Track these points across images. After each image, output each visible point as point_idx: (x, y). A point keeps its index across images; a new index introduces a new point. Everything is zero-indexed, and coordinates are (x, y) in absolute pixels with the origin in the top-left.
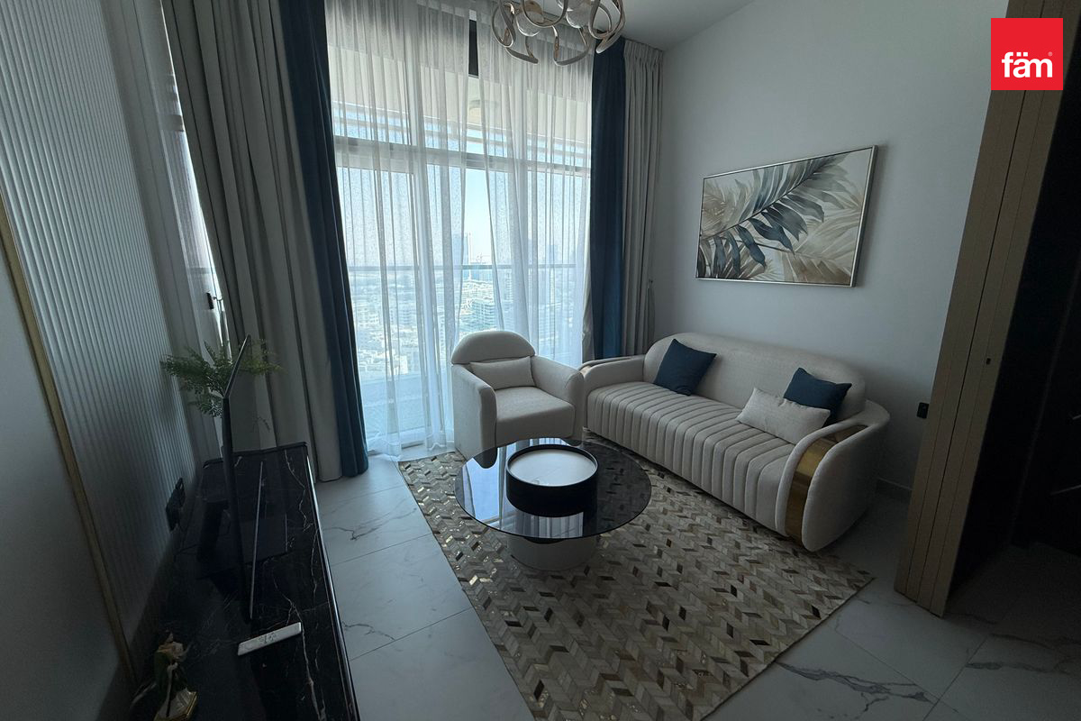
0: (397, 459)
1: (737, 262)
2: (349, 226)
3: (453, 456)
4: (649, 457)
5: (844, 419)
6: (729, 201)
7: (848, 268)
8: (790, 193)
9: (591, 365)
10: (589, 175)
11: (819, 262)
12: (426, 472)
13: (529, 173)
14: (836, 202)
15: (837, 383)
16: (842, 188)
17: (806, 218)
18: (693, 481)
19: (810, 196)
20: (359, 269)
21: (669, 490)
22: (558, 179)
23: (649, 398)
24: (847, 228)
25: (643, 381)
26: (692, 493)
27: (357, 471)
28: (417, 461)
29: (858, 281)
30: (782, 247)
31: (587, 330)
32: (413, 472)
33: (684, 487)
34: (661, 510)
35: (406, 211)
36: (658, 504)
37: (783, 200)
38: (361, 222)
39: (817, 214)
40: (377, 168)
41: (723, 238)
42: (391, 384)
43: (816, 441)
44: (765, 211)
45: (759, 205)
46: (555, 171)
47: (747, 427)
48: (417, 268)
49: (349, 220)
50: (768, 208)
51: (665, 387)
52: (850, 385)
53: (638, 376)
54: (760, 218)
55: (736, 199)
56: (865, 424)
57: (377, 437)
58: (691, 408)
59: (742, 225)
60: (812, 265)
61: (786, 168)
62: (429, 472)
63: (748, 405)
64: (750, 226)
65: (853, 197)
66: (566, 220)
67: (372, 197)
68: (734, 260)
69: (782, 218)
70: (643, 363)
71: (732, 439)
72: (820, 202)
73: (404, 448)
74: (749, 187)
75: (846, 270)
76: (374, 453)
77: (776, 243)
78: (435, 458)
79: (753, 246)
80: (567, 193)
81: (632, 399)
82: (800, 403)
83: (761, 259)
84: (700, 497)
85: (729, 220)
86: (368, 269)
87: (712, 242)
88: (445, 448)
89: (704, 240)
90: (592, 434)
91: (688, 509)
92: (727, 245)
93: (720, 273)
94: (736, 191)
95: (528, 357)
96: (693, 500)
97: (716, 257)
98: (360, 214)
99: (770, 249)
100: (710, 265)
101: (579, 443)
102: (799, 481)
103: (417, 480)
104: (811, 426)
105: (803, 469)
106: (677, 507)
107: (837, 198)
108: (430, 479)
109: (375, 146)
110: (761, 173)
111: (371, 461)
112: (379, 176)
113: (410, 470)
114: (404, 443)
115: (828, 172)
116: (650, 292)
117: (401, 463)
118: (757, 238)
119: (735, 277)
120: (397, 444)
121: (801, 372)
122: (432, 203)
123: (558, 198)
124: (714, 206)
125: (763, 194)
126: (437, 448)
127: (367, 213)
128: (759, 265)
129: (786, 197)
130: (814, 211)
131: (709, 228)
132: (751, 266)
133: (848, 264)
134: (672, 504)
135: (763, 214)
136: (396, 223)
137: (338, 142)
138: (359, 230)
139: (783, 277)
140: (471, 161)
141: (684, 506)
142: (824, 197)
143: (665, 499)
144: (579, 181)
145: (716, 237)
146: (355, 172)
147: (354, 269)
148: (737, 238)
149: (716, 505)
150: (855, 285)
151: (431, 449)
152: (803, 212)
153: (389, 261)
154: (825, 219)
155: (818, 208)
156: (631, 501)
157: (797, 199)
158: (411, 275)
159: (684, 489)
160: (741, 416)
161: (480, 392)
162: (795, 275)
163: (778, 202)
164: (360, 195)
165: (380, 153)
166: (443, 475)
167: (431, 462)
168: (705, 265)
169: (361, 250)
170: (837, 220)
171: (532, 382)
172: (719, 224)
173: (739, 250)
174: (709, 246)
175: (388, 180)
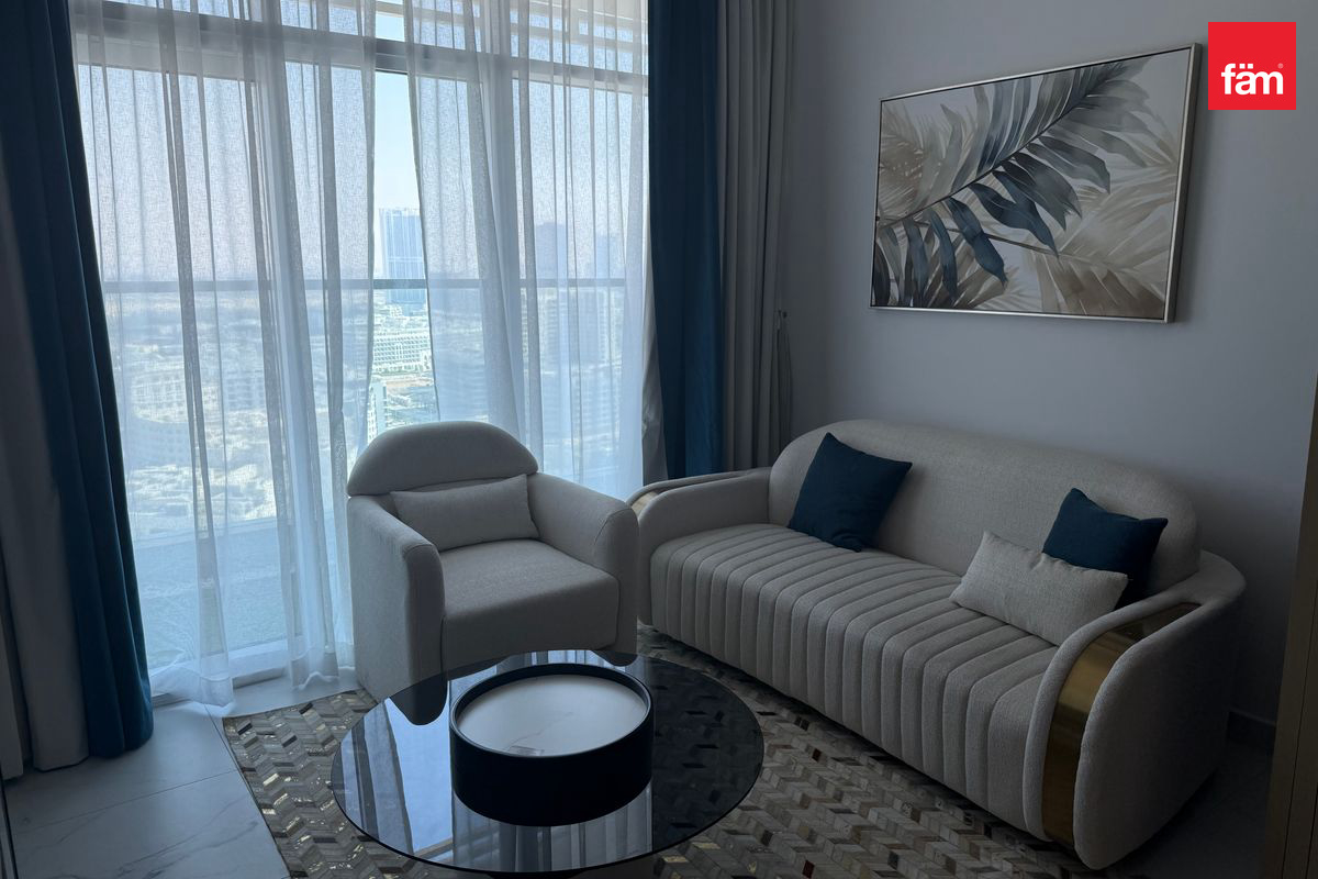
0: (223, 711)
1: (950, 273)
2: (106, 193)
3: (351, 701)
4: (776, 683)
5: (1155, 594)
6: (931, 148)
7: (1158, 285)
8: (1045, 134)
9: (658, 490)
10: (646, 90)
11: (1105, 274)
12: (285, 740)
13: (516, 83)
14: (1129, 153)
15: (1141, 517)
16: (1140, 126)
17: (1078, 184)
18: (865, 733)
19: (1083, 140)
20: (131, 288)
21: (817, 755)
22: (580, 96)
23: (777, 556)
24: (1154, 204)
25: (768, 523)
26: (864, 759)
28: (268, 714)
29: (1179, 310)
30: (1034, 241)
31: (652, 417)
32: (255, 740)
33: (848, 748)
34: (798, 797)
35: (239, 161)
36: (792, 786)
37: (1032, 147)
38: (133, 184)
39: (1095, 174)
40: (171, 68)
41: (921, 224)
42: (207, 547)
43: (1096, 639)
44: (1001, 169)
45: (989, 156)
46: (574, 81)
47: (972, 614)
48: (264, 286)
49: (105, 181)
50: (1005, 163)
51: (810, 534)
52: (1164, 523)
53: (755, 511)
54: (991, 182)
55: (943, 144)
56: (1196, 598)
57: (174, 666)
58: (860, 576)
59: (957, 197)
60: (1090, 276)
61: (1036, 84)
62: (294, 739)
63: (971, 569)
64: (972, 200)
65: (1161, 145)
66: (600, 185)
68: (945, 268)
69: (1033, 183)
70: (765, 486)
71: (939, 640)
72: (1100, 153)
73: (241, 685)
74: (967, 119)
75: (1155, 288)
76: (170, 700)
77: (1024, 235)
78: (309, 706)
79: (979, 240)
80: (599, 128)
81: (737, 560)
82: (1072, 561)
83: (995, 266)
84: (879, 768)
85: (934, 186)
86: (153, 287)
87: (900, 231)
88: (335, 682)
89: (884, 228)
90: (662, 639)
91: (852, 794)
92: (929, 237)
93: (918, 295)
94: (944, 127)
95: (522, 477)
96: (866, 776)
97: (909, 264)
99: (1012, 245)
100: (897, 280)
101: (627, 659)
102: (1063, 722)
103: (263, 758)
104: (1091, 609)
105: (1072, 696)
106: (830, 791)
107: (1131, 144)
108: (292, 754)
109: (165, 22)
110: (990, 92)
111: (160, 720)
112: (175, 88)
113: (249, 735)
114: (239, 674)
115: (1114, 92)
116: (780, 336)
117: (227, 721)
118: (987, 224)
119: (946, 304)
120: (222, 678)
121: (1076, 497)
122: (297, 146)
123: (581, 138)
124: (903, 159)
125: (995, 136)
126: (316, 682)
127: (147, 167)
128: (993, 280)
129: (1037, 141)
130: (1088, 169)
131: (893, 202)
132: (977, 281)
133: (1158, 276)
134: (822, 784)
135: (997, 175)
136: (216, 188)
138: (128, 201)
139: (1039, 303)
140: (383, 55)
141: (845, 789)
142: (1109, 143)
143: (807, 775)
144: (626, 102)
145: (907, 221)
146: (119, 76)
147: (118, 287)
148: (950, 223)
149: (912, 784)
150: (1173, 318)
151: (302, 686)
152: (1071, 171)
153: (200, 269)
154: (1112, 186)
155: (1098, 164)
156: (734, 782)
157: (1058, 145)
158: (252, 302)
159: (848, 752)
160: (958, 592)
161: (404, 557)
162: (1061, 299)
163: (1025, 151)
164: (132, 126)
165: (177, 36)
166: (324, 744)
167: (299, 716)
168: (889, 281)
169: (136, 246)
170: (1135, 188)
171: (532, 530)
172: (914, 195)
173: (954, 247)
174: (895, 240)
175: (195, 91)
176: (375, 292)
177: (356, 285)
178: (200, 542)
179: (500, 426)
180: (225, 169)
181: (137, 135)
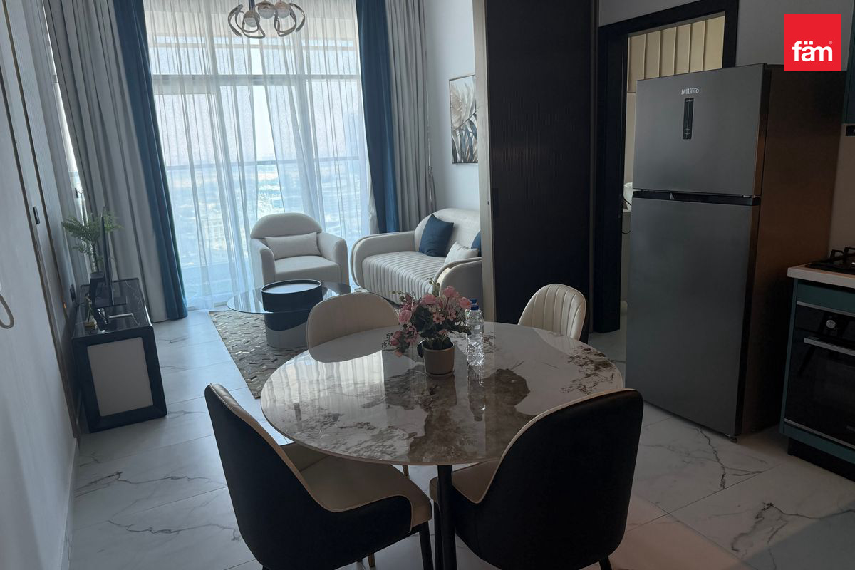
1: (471, 149)
6: (463, 100)
13: (307, 83)
20: (175, 168)
22: (334, 85)
25: (413, 251)
27: (178, 316)
28: (224, 311)
31: (373, 211)
32: (219, 317)
38: (174, 133)
40: (183, 93)
41: (463, 130)
42: (205, 269)
46: (331, 80)
48: (218, 166)
51: (422, 253)
53: (408, 246)
55: (466, 98)
59: (471, 119)
64: (474, 120)
67: (181, 115)
68: (470, 147)
70: (413, 236)
73: (217, 306)
74: (471, 89)
85: (465, 115)
86: (182, 168)
87: (458, 132)
89: (454, 132)
92: (465, 135)
93: (464, 159)
94: (466, 92)
95: (315, 233)
97: (461, 146)
98: (173, 128)
100: (458, 153)
103: (221, 320)
109: (181, 79)
112: (185, 99)
113: (217, 316)
114: (216, 302)
116: (431, 177)
117: (211, 312)
119: (471, 161)
124: (456, 104)
127: (178, 127)
131: (455, 121)
136: (200, 132)
137: (155, 79)
138: (172, 139)
140: (255, 80)
144: (354, 85)
145: (459, 128)
146: (168, 97)
147: (170, 168)
148: (470, 130)
153: (196, 161)
158: (214, 170)
161: (261, 252)
164: (172, 114)
165: (184, 83)
168: (456, 153)
169: (176, 154)
171: (318, 252)
172: (460, 118)
173: (471, 139)
174: (457, 136)
175: (191, 100)
176: (258, 166)
177: (250, 164)
178: (202, 268)
179: (309, 215)
180: (203, 127)
181: (174, 118)
